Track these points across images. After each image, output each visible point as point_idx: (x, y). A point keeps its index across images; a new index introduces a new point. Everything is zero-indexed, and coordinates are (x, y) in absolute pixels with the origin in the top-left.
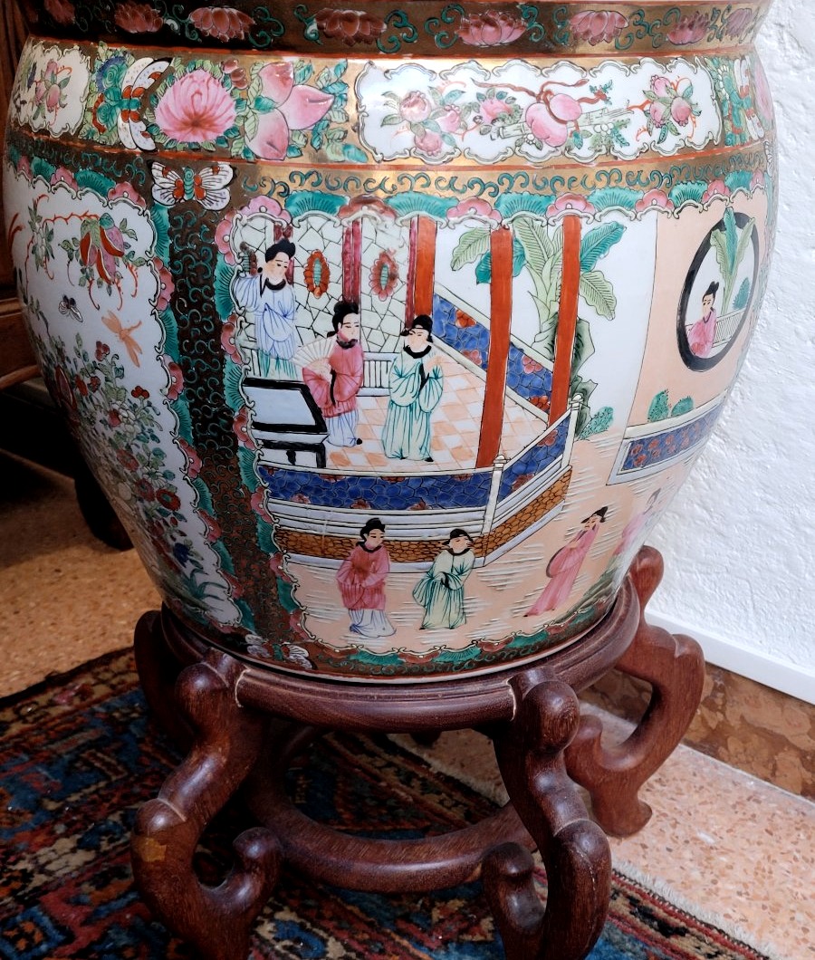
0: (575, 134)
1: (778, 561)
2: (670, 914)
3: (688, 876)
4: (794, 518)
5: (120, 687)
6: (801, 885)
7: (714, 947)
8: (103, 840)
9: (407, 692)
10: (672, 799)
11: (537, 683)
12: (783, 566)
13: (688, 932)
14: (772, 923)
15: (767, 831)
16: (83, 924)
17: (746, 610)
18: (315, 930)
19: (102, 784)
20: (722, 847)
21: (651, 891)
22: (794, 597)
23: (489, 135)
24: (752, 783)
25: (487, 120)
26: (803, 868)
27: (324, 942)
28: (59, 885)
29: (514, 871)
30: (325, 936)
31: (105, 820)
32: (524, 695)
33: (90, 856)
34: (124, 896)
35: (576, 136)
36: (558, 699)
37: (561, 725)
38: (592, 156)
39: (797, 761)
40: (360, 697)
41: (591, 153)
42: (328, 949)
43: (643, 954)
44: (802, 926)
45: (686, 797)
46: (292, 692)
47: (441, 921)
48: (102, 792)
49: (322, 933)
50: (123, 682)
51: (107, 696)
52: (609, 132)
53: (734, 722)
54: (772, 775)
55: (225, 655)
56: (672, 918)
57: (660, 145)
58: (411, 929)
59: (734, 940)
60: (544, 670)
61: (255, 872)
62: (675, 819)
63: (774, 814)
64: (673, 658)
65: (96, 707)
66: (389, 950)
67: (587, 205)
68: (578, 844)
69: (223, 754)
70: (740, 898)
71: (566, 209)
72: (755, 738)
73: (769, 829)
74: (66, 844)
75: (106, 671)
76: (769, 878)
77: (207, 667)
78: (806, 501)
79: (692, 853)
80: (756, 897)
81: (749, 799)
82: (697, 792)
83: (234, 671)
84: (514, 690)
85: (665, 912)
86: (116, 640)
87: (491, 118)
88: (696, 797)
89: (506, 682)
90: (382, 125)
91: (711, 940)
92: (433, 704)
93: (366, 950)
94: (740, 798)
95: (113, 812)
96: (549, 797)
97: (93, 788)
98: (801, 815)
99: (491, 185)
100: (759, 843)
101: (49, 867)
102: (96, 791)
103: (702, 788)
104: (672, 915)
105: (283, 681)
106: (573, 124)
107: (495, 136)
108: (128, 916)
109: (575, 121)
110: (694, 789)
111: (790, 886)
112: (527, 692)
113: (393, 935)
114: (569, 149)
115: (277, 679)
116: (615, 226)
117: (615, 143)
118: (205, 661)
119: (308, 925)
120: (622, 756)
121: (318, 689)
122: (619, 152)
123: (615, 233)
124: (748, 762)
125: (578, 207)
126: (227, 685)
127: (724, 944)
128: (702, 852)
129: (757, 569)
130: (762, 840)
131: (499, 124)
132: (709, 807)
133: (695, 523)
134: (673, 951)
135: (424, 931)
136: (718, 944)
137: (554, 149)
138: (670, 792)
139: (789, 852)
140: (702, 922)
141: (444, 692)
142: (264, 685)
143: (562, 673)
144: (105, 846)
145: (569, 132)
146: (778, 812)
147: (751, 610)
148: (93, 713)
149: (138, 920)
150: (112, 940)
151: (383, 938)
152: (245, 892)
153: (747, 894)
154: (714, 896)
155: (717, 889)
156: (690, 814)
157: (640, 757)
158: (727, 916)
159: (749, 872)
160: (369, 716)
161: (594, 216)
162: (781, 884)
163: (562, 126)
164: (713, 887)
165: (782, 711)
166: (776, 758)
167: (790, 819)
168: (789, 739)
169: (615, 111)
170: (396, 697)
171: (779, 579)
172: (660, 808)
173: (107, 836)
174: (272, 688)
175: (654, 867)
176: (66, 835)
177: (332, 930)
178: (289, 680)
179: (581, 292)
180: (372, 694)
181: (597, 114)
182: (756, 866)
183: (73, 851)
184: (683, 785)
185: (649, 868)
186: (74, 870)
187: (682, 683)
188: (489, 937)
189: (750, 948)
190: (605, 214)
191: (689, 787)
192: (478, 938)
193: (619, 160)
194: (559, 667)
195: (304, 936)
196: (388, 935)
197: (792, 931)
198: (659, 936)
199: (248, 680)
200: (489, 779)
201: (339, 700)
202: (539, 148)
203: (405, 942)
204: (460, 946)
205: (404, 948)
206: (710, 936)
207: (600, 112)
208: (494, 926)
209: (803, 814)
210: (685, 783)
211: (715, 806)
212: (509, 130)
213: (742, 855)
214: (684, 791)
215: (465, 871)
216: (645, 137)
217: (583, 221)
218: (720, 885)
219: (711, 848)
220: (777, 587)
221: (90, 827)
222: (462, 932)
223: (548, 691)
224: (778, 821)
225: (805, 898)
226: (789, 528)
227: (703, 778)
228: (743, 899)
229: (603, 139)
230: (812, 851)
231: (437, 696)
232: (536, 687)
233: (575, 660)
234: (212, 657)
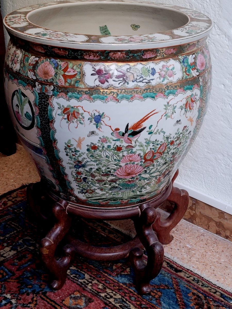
1: (211, 169)
2: (178, 266)
3: (183, 257)
4: (216, 157)
5: (15, 202)
6: (214, 258)
7: (189, 275)
8: (18, 248)
10: (180, 235)
11: (146, 207)
12: (212, 171)
13: (182, 271)
14: (205, 269)
15: (206, 244)
16: (17, 271)
17: (202, 182)
18: (81, 272)
19: (15, 232)
20: (193, 249)
21: (173, 260)
22: (215, 179)
24: (202, 230)
26: (215, 254)
27: (84, 275)
28: (8, 260)
29: (138, 255)
30: (84, 273)
31: (18, 242)
32: (143, 211)
33: (15, 252)
34: (27, 263)
36: (151, 212)
37: (152, 218)
39: (215, 225)
40: (101, 211)
42: (85, 277)
43: (170, 277)
44: (213, 269)
45: (184, 235)
46: (82, 210)
47: (116, 269)
48: (16, 234)
49: (83, 272)
50: (16, 200)
51: (12, 205)
53: (198, 214)
54: (208, 228)
55: (64, 200)
56: (178, 268)
58: (108, 271)
59: (195, 273)
60: (148, 204)
61: (69, 256)
62: (180, 241)
63: (208, 239)
64: (181, 196)
65: (9, 208)
66: (102, 277)
68: (156, 248)
69: (63, 226)
70: (197, 262)
72: (204, 218)
73: (206, 243)
74: (8, 249)
75: (10, 197)
76: (205, 257)
77: (59, 204)
78: (219, 153)
79: (185, 250)
80: (201, 262)
81: (201, 235)
82: (187, 233)
83: (66, 205)
84: (140, 209)
85: (176, 266)
86: (11, 187)
88: (186, 234)
89: (138, 207)
91: (188, 273)
92: (119, 213)
93: (96, 277)
94: (199, 235)
95: (20, 240)
96: (149, 236)
97: (13, 233)
98: (215, 239)
100: (203, 248)
101: (4, 255)
102: (14, 233)
103: (188, 232)
104: (178, 267)
105: (79, 207)
108: (29, 269)
110: (186, 232)
111: (211, 259)
112: (144, 209)
113: (103, 273)
118: (58, 202)
119: (79, 270)
120: (166, 223)
121: (89, 209)
124: (201, 225)
126: (64, 208)
127: (192, 274)
128: (187, 250)
129: (205, 171)
130: (204, 247)
132: (190, 237)
133: (188, 157)
134: (178, 276)
135: (111, 272)
136: (190, 274)
138: (179, 233)
139: (211, 250)
140: (186, 269)
141: (122, 210)
142: (74, 208)
143: (152, 204)
144: (19, 249)
146: (209, 239)
147: (203, 182)
148: (9, 210)
149: (32, 269)
150: (26, 275)
151: (100, 274)
152: (66, 261)
153: (199, 261)
154: (190, 262)
155: (191, 260)
156: (185, 240)
157: (171, 223)
158: (193, 267)
159: (200, 255)
160: (102, 216)
162: (208, 258)
164: (190, 259)
165: (211, 211)
166: (209, 224)
167: (212, 241)
168: (213, 218)
170: (110, 211)
171: (211, 174)
172: (176, 238)
173: (19, 247)
174: (77, 209)
175: (174, 254)
176: (7, 246)
177: (86, 272)
182: (202, 254)
183: (10, 251)
184: (183, 231)
185: (173, 254)
186: (12, 256)
187: (183, 203)
188: (129, 273)
189: (199, 275)
191: (184, 232)
192: (126, 273)
194: (151, 203)
195: (79, 273)
196: (101, 273)
197: (210, 271)
198: (175, 272)
199: (70, 207)
200: (128, 230)
201: (95, 213)
203: (106, 275)
204: (121, 276)
205: (106, 276)
206: (188, 272)
208: (130, 270)
209: (216, 239)
210: (184, 231)
211: (192, 237)
213: (198, 251)
214: (183, 233)
215: (125, 255)
218: (192, 259)
219: (190, 249)
220: (211, 176)
221: (14, 244)
222: (121, 272)
223: (149, 209)
224: (209, 241)
225: (214, 262)
226: (214, 160)
227: (189, 229)
228: (198, 263)
230: (217, 249)
232: (146, 208)
233: (155, 200)
234: (60, 201)
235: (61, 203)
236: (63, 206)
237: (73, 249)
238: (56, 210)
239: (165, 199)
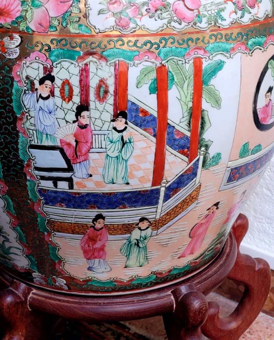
0: (198, 16)
9: (118, 300)
11: (186, 293)
23: (154, 18)
25: (153, 10)
32: (179, 299)
35: (199, 17)
36: (197, 301)
37: (199, 314)
38: (207, 27)
40: (94, 304)
41: (207, 25)
46: (58, 302)
52: (215, 14)
55: (22, 284)
57: (242, 19)
60: (189, 286)
64: (255, 271)
67: (205, 52)
69: (22, 336)
71: (195, 54)
77: (12, 291)
82: (269, 337)
83: (27, 292)
84: (174, 297)
87: (154, 9)
89: (169, 292)
90: (99, 14)
92: (132, 306)
99: (156, 43)
103: (271, 335)
105: (53, 296)
106: (197, 11)
107: (157, 18)
109: (198, 9)
110: (267, 336)
112: (181, 297)
114: (195, 24)
115: (50, 295)
116: (220, 62)
117: (218, 20)
118: (11, 287)
120: (230, 322)
121: (71, 300)
122: (221, 24)
123: (219, 66)
125: (201, 53)
126: (23, 299)
131: (159, 12)
133: (264, 198)
137: (187, 24)
138: (255, 338)
141: (138, 299)
142: (43, 299)
143: (198, 286)
145: (195, 15)
157: (240, 322)
160: (97, 314)
161: (209, 57)
163: (192, 12)
169: (218, 3)
170: (113, 303)
174: (47, 300)
178: (56, 296)
179: (203, 96)
180: (100, 302)
181: (209, 5)
187: (260, 283)
190: (214, 56)
191: (264, 335)
193: (221, 28)
194: (197, 283)
199: (35, 296)
200: (161, 335)
201: (82, 306)
202: (180, 24)
207: (211, 4)
210: (263, 333)
212: (164, 15)
214: (262, 337)
216: (234, 16)
217: (203, 60)
223: (192, 297)
229: (213, 17)
231: (134, 301)
232: (186, 295)
233: (205, 279)
234: (15, 285)
235: (17, 288)
236: (21, 295)
238: (5, 304)
239: (224, 276)
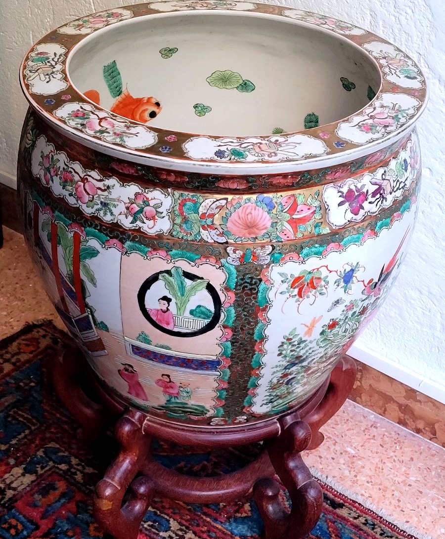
1: (395, 313)
2: (335, 496)
3: (343, 474)
4: (405, 294)
5: (18, 364)
6: (397, 475)
7: (357, 513)
8: (38, 467)
10: (333, 428)
11: (292, 422)
12: (397, 316)
13: (344, 505)
14: (383, 497)
15: (381, 445)
16: (42, 518)
17: (376, 333)
18: (162, 515)
19: (27, 432)
20: (359, 456)
21: (326, 484)
22: (402, 331)
24: (373, 416)
26: (398, 466)
27: (168, 521)
28: (22, 496)
29: (270, 494)
30: (168, 518)
31: (36, 456)
32: (285, 428)
33: (33, 477)
34: (59, 501)
37: (304, 443)
39: (397, 408)
42: (171, 525)
43: (324, 518)
44: (397, 498)
45: (339, 426)
46: (174, 431)
47: (225, 506)
48: (29, 437)
49: (166, 517)
50: (19, 360)
51: (13, 371)
53: (366, 387)
54: (384, 413)
58: (210, 512)
59: (366, 509)
61: (143, 499)
62: (335, 440)
63: (384, 435)
65: (8, 379)
66: (201, 524)
68: (310, 494)
69: (136, 456)
70: (367, 484)
72: (376, 396)
73: (382, 444)
74: (18, 471)
75: (7, 353)
76: (382, 472)
77: (130, 419)
78: (412, 288)
79: (344, 460)
80: (376, 484)
81: (371, 427)
82: (345, 423)
83: (142, 419)
84: (280, 424)
85: (333, 495)
86: (4, 327)
88: (345, 426)
91: (356, 509)
93: (190, 525)
94: (367, 425)
95: (38, 450)
96: (295, 471)
97: (23, 435)
98: (397, 435)
100: (377, 453)
101: (14, 485)
102: (25, 437)
103: (348, 420)
104: (336, 497)
108: (64, 512)
110: (344, 421)
111: (392, 477)
112: (287, 426)
113: (202, 516)
118: (127, 414)
119: (158, 512)
124: (371, 406)
127: (361, 511)
128: (349, 459)
129: (383, 314)
130: (378, 451)
132: (351, 432)
134: (338, 516)
135: (217, 513)
136: (358, 511)
139: (391, 457)
140: (351, 500)
142: (159, 426)
144: (40, 472)
146: (386, 434)
147: (378, 333)
148: (7, 383)
149: (70, 514)
150: (59, 527)
151: (197, 518)
153: (371, 482)
154: (356, 484)
155: (357, 480)
156: (342, 437)
158: (362, 495)
159: (372, 470)
162: (387, 476)
164: (355, 479)
165: (392, 385)
166: (386, 406)
167: (392, 437)
168: (394, 398)
171: (395, 321)
172: (327, 434)
173: (39, 465)
175: (326, 469)
176: (17, 465)
177: (171, 515)
182: (375, 466)
183: (23, 475)
184: (338, 418)
185: (324, 470)
186: (27, 486)
187: (346, 381)
188: (250, 514)
189: (373, 512)
191: (341, 420)
192: (244, 515)
195: (158, 519)
196: (199, 516)
197: (393, 501)
198: (331, 508)
199: (150, 423)
201: (197, 435)
203: (208, 519)
204: (236, 520)
205: (208, 522)
206: (355, 507)
208: (251, 507)
209: (398, 434)
211: (355, 431)
213: (369, 460)
214: (339, 422)
218: (358, 478)
219: (354, 456)
220: (393, 325)
221: (28, 460)
222: (237, 511)
223: (298, 428)
224: (386, 438)
225: (399, 483)
226: (402, 298)
227: (348, 414)
228: (369, 485)
230: (402, 456)
234: (131, 414)
235: (133, 417)
236: (137, 423)
237: (151, 485)
